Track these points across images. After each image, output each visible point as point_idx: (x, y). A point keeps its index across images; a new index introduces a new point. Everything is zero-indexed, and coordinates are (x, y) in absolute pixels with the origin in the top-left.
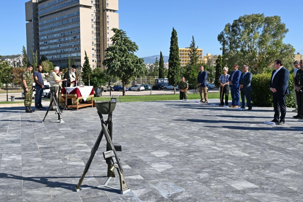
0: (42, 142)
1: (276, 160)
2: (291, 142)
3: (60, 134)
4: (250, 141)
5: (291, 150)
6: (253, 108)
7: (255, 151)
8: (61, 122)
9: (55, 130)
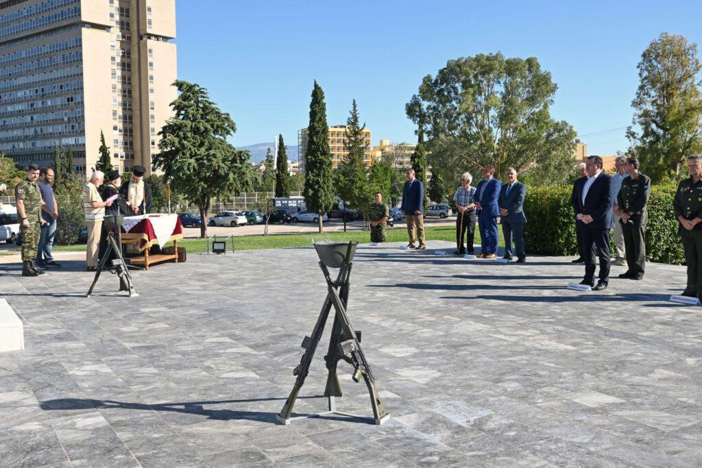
0: (127, 337)
1: (629, 355)
2: (640, 323)
3: (153, 320)
4: (560, 322)
5: (647, 337)
6: (527, 258)
7: (581, 340)
8: (132, 295)
9: (134, 313)
